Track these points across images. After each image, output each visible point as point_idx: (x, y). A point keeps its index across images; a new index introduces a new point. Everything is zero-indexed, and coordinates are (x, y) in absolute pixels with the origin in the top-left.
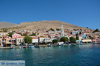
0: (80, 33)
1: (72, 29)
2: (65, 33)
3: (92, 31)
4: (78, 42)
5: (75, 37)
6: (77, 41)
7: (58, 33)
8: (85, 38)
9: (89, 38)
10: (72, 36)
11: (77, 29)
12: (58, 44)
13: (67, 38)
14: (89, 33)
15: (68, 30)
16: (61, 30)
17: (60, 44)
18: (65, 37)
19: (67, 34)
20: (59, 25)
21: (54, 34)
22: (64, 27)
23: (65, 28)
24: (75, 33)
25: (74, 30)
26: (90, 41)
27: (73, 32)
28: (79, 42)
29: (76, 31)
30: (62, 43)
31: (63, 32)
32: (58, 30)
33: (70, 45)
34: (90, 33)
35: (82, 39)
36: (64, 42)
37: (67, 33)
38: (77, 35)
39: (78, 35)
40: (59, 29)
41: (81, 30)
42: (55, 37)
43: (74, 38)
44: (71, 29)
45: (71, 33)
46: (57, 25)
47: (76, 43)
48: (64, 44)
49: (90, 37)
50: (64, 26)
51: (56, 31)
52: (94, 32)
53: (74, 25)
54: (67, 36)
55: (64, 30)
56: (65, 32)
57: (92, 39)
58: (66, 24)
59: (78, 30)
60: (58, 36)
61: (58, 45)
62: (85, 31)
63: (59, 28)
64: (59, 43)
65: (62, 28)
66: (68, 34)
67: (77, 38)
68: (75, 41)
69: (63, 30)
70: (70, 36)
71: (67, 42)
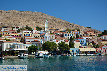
0: (77, 37)
1: (64, 29)
2: (51, 36)
3: (97, 34)
4: (73, 52)
5: (68, 43)
6: (71, 50)
7: (39, 35)
8: (85, 45)
9: (91, 46)
10: (63, 41)
11: (71, 28)
13: (54, 44)
14: (92, 37)
15: (56, 30)
16: (44, 30)
17: (41, 55)
18: (51, 41)
19: (54, 38)
20: (41, 20)
21: (32, 36)
22: (50, 24)
23: (52, 26)
24: (69, 35)
25: (67, 30)
26: (94, 50)
27: (64, 34)
28: (75, 52)
29: (70, 32)
30: (46, 52)
31: (48, 34)
32: (39, 29)
33: (59, 56)
34: (94, 37)
35: (80, 47)
37: (54, 36)
38: (71, 39)
39: (73, 40)
40: (42, 27)
41: (78, 30)
42: (34, 41)
43: (66, 45)
44: (62, 29)
45: (62, 36)
46: (39, 20)
47: (69, 53)
49: (93, 43)
50: (50, 22)
51: (36, 31)
52: (100, 35)
53: (68, 22)
54: (55, 41)
55: (49, 30)
56: (51, 33)
57: (97, 47)
58: (54, 19)
59: (73, 30)
60: (39, 40)
62: (86, 33)
63: (41, 26)
64: (39, 52)
65: (47, 25)
66: (56, 38)
67: (72, 45)
68: (68, 49)
70: (60, 41)
71: (53, 51)
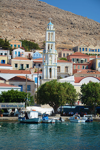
2: (63, 66)
7: (30, 63)
10: (95, 80)
12: (27, 114)
15: (75, 49)
16: (43, 48)
17: (33, 116)
18: (62, 81)
19: (71, 71)
21: (9, 64)
22: (59, 33)
23: (66, 39)
27: (98, 61)
30: (47, 109)
31: (53, 60)
32: (29, 45)
33: (82, 120)
36: (55, 108)
37: (70, 65)
40: (37, 41)
45: (92, 67)
48: (53, 114)
50: (60, 28)
51: (21, 51)
54: (71, 80)
56: (62, 59)
58: (72, 19)
60: (30, 77)
61: (27, 121)
63: (36, 37)
65: (50, 36)
66: (75, 71)
69: (54, 51)
70: (86, 81)
71: (67, 106)
